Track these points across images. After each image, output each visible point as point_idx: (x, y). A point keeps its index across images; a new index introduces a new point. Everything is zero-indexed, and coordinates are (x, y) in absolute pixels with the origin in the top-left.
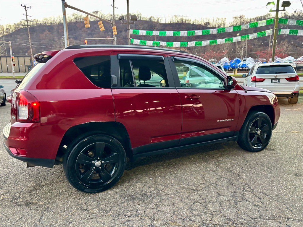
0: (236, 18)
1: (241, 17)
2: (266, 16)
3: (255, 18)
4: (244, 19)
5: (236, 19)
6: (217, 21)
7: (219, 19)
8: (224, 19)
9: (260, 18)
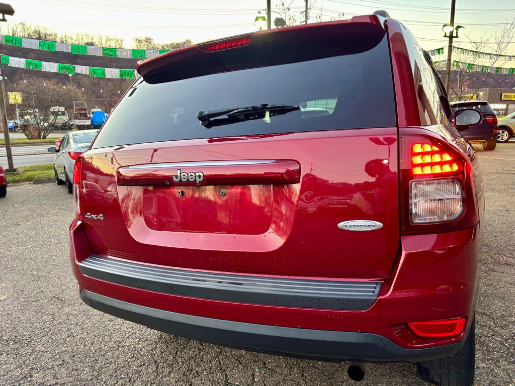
0: (140, 41)
1: (148, 40)
2: (185, 43)
3: (169, 45)
4: (153, 45)
5: (140, 43)
6: (109, 42)
7: (110, 40)
8: (119, 41)
9: (177, 46)
